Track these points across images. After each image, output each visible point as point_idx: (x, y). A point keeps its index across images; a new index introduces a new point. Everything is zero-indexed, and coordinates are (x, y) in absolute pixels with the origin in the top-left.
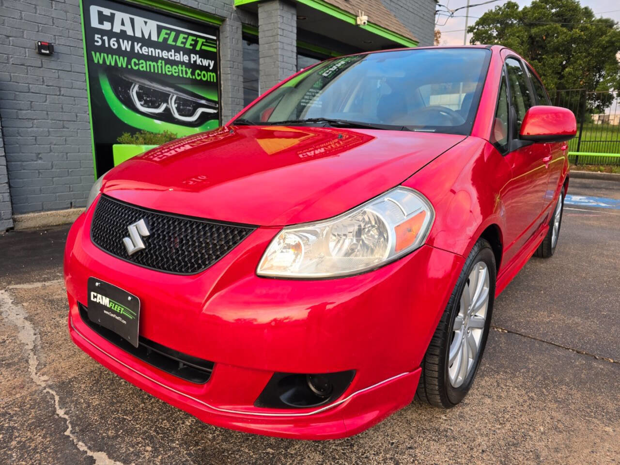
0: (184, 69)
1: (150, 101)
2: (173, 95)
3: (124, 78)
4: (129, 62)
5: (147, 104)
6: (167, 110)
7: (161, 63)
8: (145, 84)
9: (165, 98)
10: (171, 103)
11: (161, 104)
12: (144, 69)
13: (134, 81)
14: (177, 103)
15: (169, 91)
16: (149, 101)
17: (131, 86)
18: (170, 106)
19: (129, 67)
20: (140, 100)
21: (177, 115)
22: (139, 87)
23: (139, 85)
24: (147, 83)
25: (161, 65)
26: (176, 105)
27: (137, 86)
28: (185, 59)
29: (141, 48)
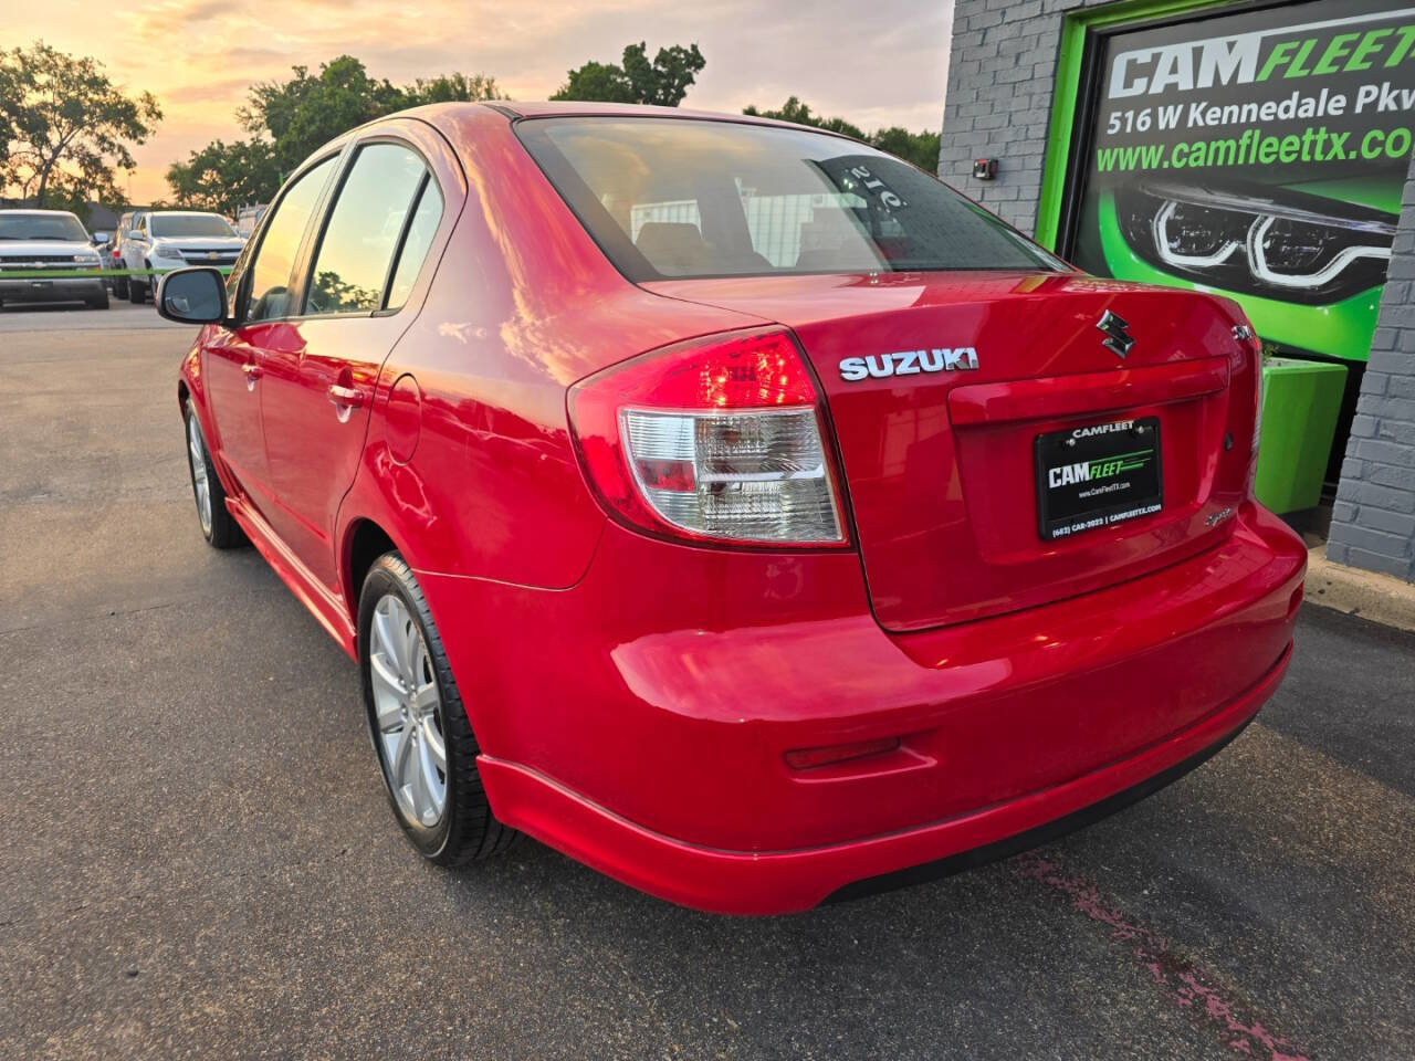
0: (1322, 135)
1: (1197, 239)
2: (1266, 218)
3: (1148, 193)
4: (1166, 156)
5: (1186, 248)
6: (1239, 258)
7: (1251, 138)
8: (1193, 200)
9: (1238, 226)
10: (1253, 240)
11: (1223, 244)
12: (1201, 163)
13: (1169, 195)
14: (1272, 238)
15: (1255, 209)
16: (1192, 238)
17: (1159, 208)
18: (1247, 248)
19: (1166, 165)
20: (1170, 239)
21: (1263, 272)
22: (1176, 208)
23: (1179, 204)
24: (1199, 196)
25: (1248, 141)
26: (1267, 245)
27: (1173, 206)
28: (1336, 105)
29: (1203, 114)
